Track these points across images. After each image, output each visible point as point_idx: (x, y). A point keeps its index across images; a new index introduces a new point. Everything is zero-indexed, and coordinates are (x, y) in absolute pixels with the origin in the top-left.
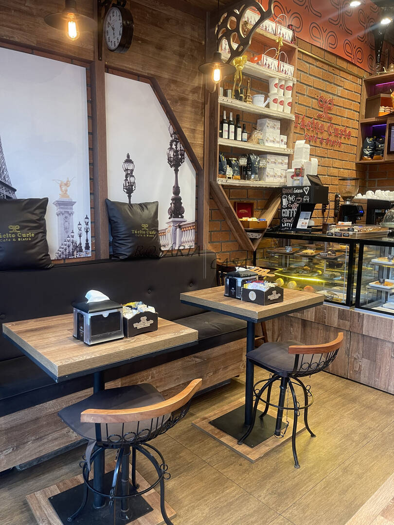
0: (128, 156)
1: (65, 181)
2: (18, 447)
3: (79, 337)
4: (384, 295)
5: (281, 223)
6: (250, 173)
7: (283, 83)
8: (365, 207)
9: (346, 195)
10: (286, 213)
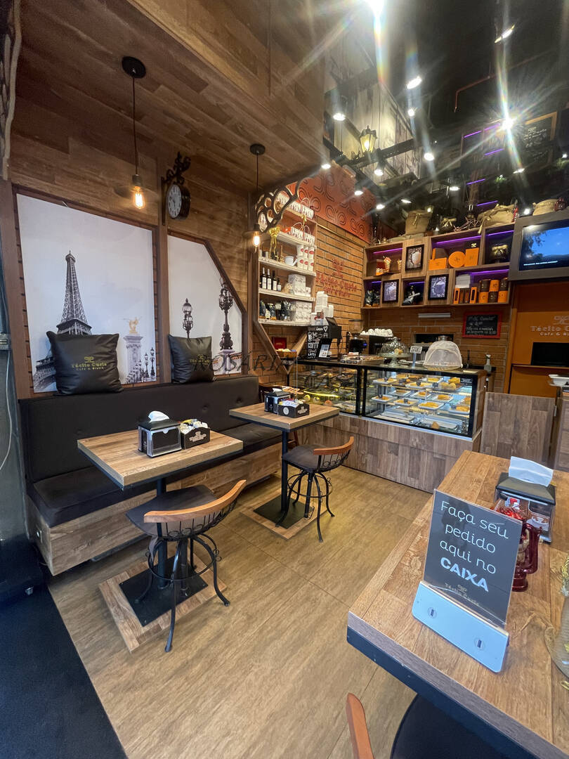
0: (187, 301)
1: (133, 320)
2: (92, 543)
3: (143, 450)
4: (382, 407)
5: (308, 353)
6: (283, 315)
7: (307, 248)
8: (368, 341)
9: (354, 332)
10: (311, 345)
